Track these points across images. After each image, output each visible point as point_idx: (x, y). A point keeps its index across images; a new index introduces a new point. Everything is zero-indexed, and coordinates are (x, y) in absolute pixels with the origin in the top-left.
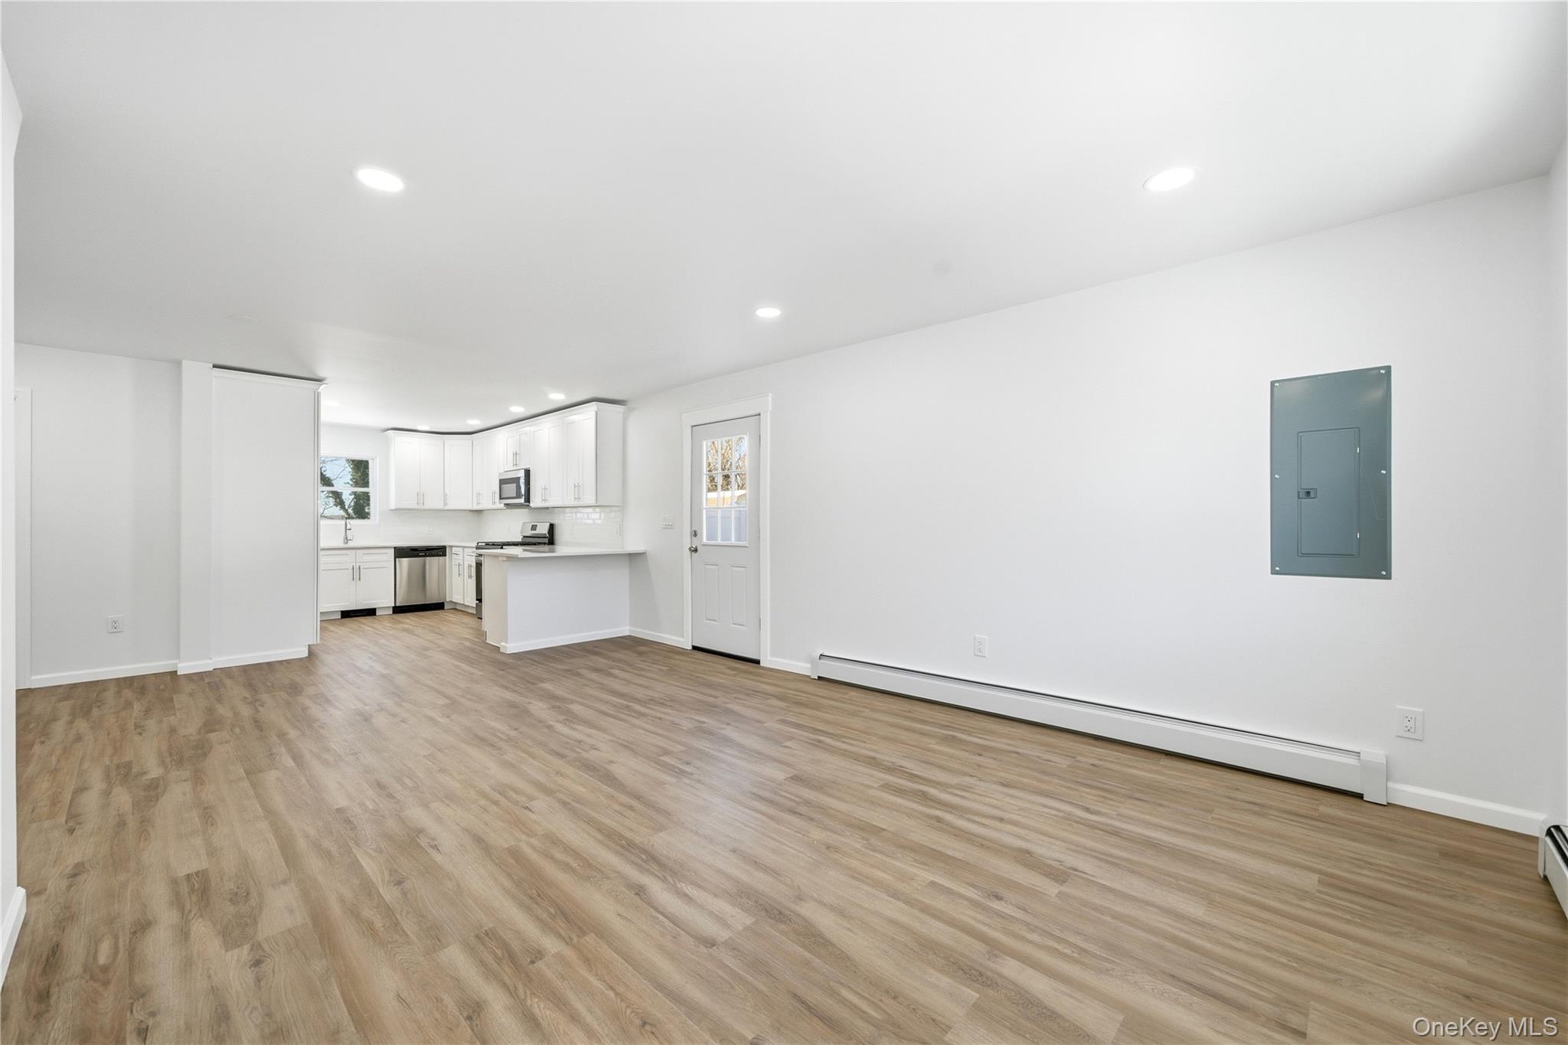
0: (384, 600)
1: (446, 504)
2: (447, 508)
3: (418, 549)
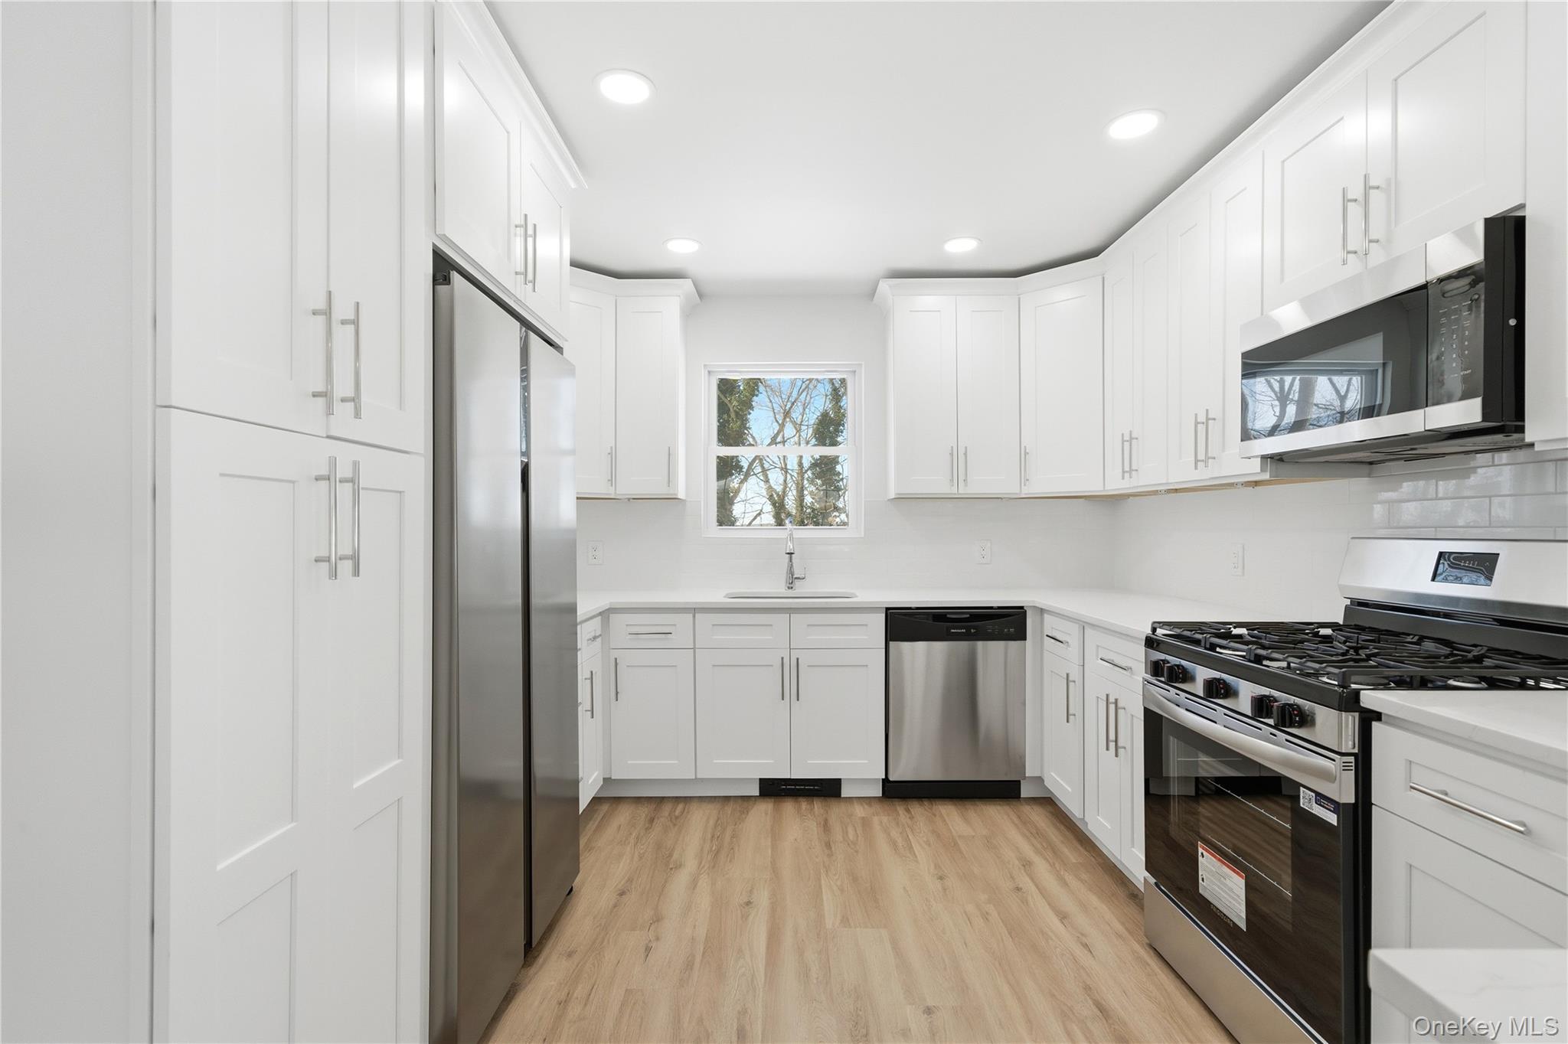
0: (860, 761)
1: (1023, 481)
2: (1026, 491)
3: (948, 616)
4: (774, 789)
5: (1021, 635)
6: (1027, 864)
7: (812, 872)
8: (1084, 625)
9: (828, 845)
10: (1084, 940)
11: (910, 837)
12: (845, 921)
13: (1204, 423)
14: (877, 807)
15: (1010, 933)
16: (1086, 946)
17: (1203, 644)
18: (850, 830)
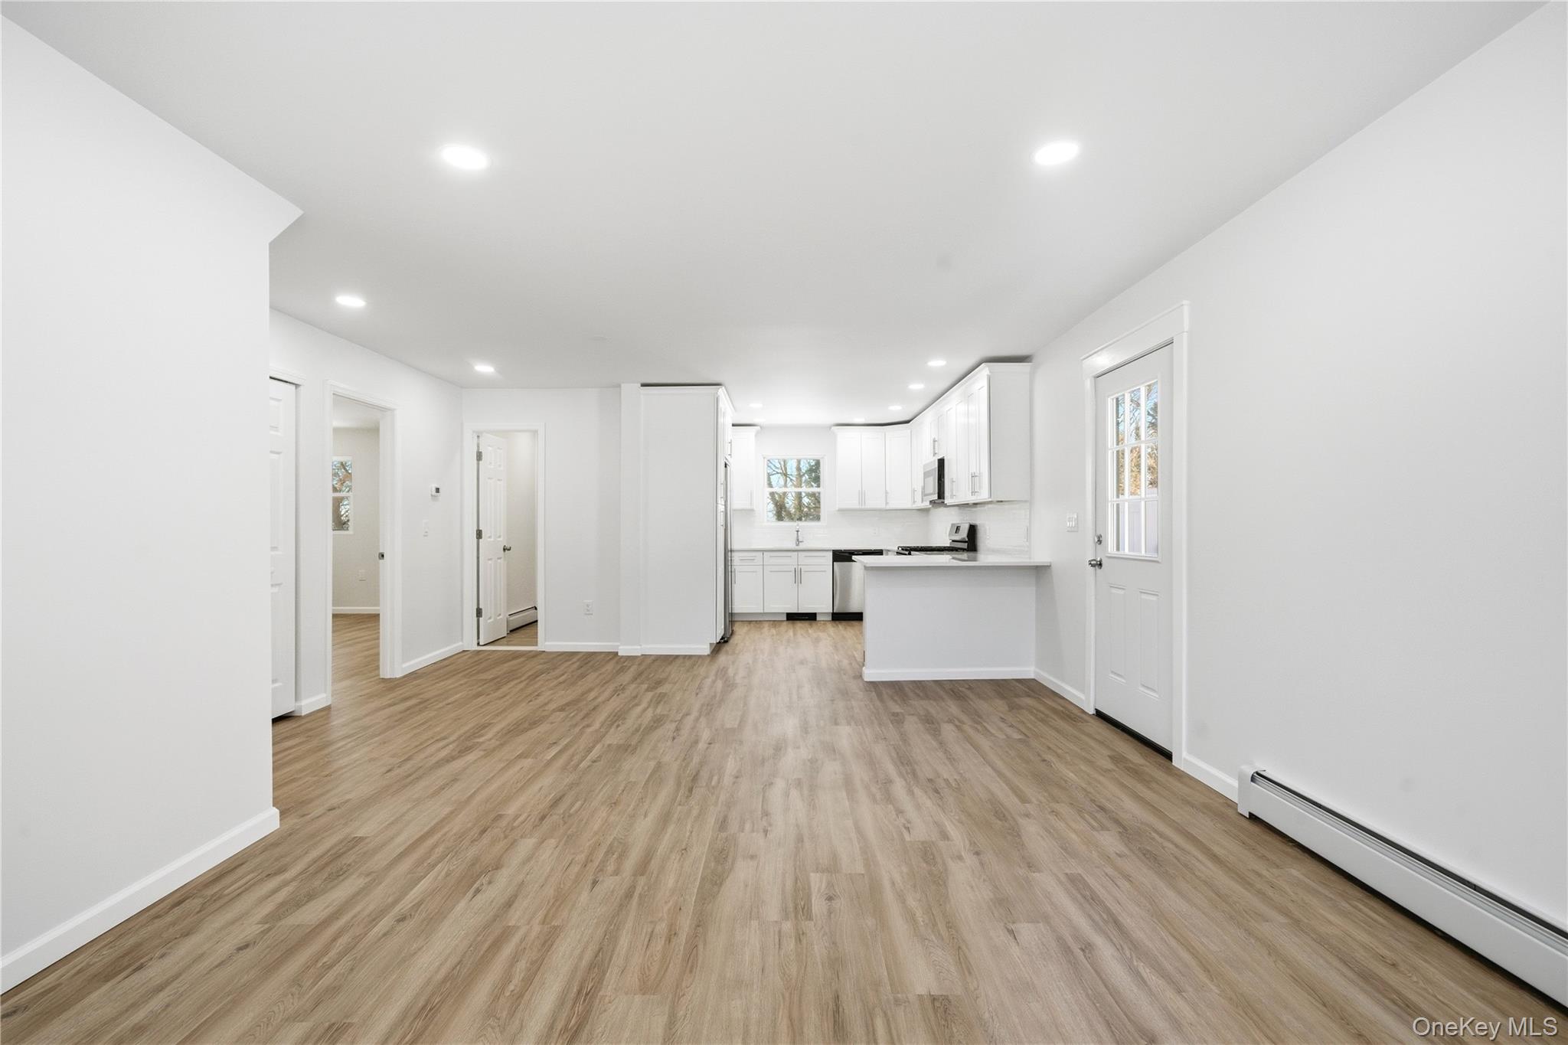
0: (823, 606)
1: (887, 503)
2: (888, 507)
4: (792, 617)
18: (821, 632)
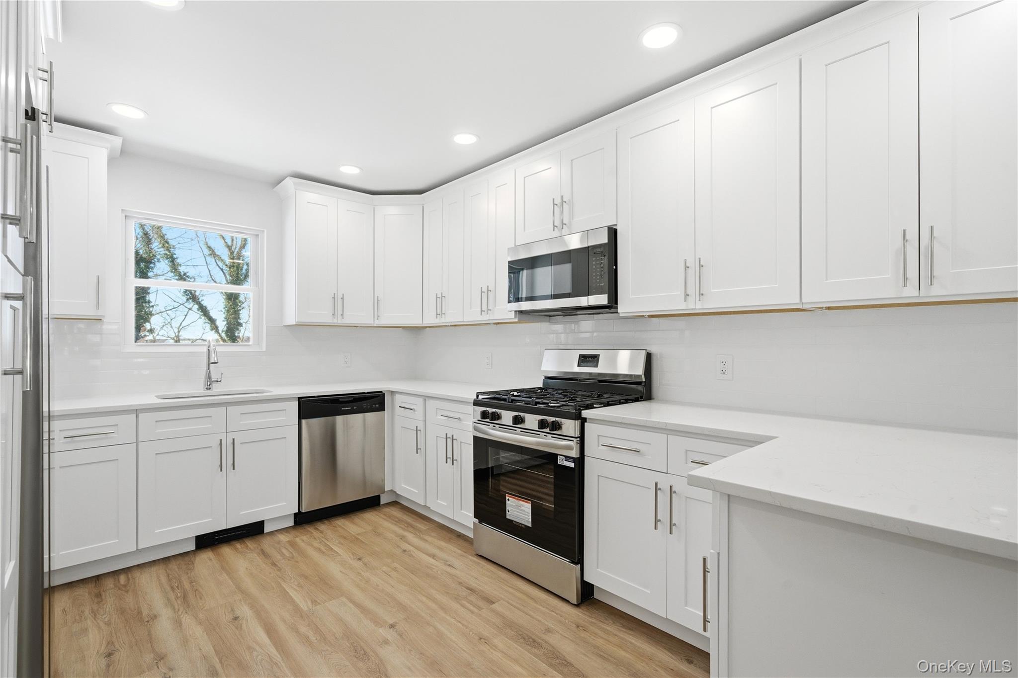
0: (279, 504)
2: (377, 323)
3: (340, 400)
4: (206, 542)
5: (382, 408)
6: (402, 538)
7: (273, 584)
8: (426, 398)
9: (274, 564)
10: (449, 563)
11: (328, 544)
12: (314, 602)
13: (486, 293)
14: (294, 533)
15: (412, 573)
16: (449, 565)
17: (507, 400)
18: (284, 551)
